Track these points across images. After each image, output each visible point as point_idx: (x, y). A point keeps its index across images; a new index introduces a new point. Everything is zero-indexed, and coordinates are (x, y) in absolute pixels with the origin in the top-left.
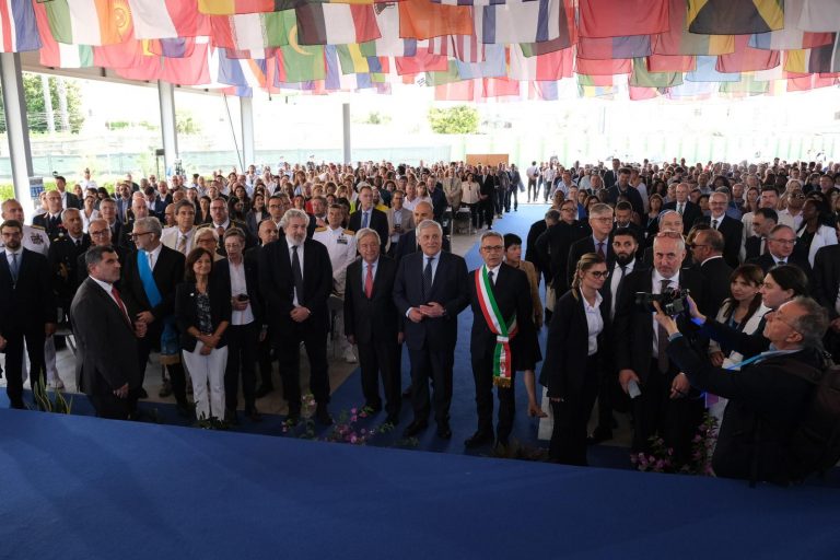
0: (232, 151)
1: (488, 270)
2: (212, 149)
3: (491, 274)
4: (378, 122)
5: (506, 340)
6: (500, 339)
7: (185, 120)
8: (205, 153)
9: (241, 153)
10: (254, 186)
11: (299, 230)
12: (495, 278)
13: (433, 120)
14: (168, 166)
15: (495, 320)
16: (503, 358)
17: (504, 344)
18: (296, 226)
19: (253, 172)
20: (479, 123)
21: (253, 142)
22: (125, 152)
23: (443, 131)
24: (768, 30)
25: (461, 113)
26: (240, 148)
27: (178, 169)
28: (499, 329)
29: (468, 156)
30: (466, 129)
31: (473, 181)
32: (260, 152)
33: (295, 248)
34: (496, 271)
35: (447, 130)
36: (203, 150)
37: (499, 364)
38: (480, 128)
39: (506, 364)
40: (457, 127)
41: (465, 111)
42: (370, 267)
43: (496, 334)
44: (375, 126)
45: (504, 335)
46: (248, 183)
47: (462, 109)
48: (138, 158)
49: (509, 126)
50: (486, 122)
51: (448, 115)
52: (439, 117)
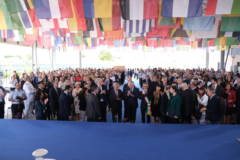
4: (84, 57)
5: (150, 105)
6: (148, 104)
11: (100, 83)
13: (100, 56)
16: (149, 109)
18: (99, 82)
20: (112, 57)
23: (103, 60)
24: (188, 37)
25: (108, 55)
29: (114, 66)
30: (109, 59)
33: (100, 87)
38: (113, 59)
39: (150, 110)
40: (107, 59)
45: (149, 104)
47: (108, 54)
49: (120, 58)
50: (114, 57)
51: (104, 55)
52: (102, 56)
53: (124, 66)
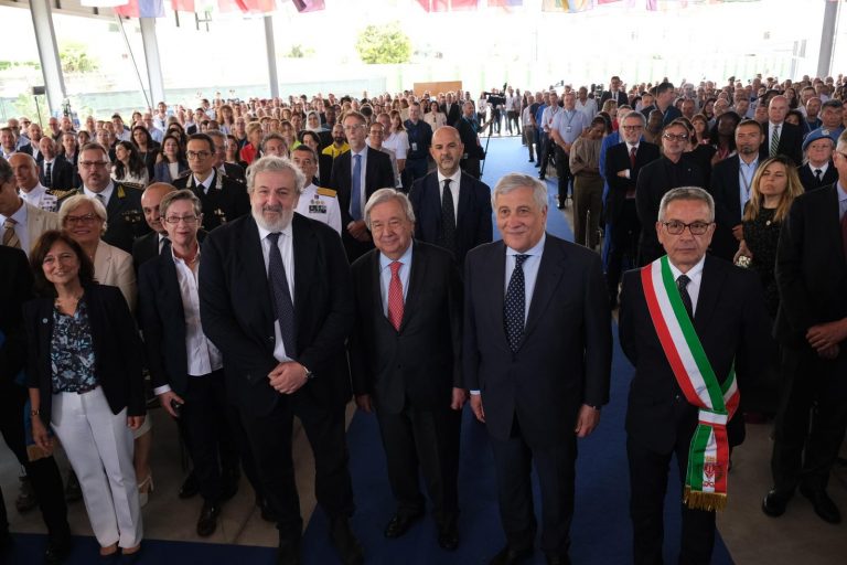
0: (137, 92)
1: (677, 273)
2: (114, 89)
3: (685, 280)
4: (300, 56)
5: (722, 420)
6: (704, 416)
7: (77, 55)
8: (106, 94)
9: (148, 93)
10: (166, 128)
12: (694, 291)
13: (361, 50)
14: (55, 108)
15: (697, 381)
16: (711, 453)
17: (716, 427)
19: (163, 112)
20: (410, 52)
21: (162, 79)
22: (5, 96)
23: (374, 62)
25: (392, 42)
26: (147, 87)
27: (66, 112)
28: (706, 398)
29: (415, 84)
30: (398, 59)
31: (438, 111)
32: (172, 91)
34: (695, 274)
35: (378, 60)
36: (101, 91)
37: (700, 467)
38: (412, 57)
39: (718, 466)
40: (389, 58)
41: (396, 40)
42: (396, 267)
43: (699, 406)
44: (297, 60)
45: (718, 410)
46: (157, 124)
47: (393, 38)
48: (18, 102)
49: (441, 55)
50: (416, 53)
51: (379, 45)
52: (369, 47)
53: (459, 84)
